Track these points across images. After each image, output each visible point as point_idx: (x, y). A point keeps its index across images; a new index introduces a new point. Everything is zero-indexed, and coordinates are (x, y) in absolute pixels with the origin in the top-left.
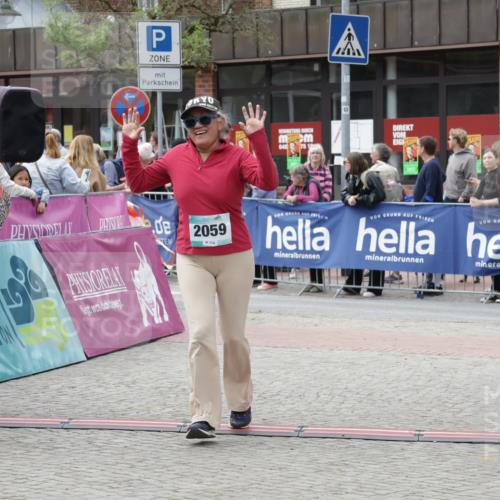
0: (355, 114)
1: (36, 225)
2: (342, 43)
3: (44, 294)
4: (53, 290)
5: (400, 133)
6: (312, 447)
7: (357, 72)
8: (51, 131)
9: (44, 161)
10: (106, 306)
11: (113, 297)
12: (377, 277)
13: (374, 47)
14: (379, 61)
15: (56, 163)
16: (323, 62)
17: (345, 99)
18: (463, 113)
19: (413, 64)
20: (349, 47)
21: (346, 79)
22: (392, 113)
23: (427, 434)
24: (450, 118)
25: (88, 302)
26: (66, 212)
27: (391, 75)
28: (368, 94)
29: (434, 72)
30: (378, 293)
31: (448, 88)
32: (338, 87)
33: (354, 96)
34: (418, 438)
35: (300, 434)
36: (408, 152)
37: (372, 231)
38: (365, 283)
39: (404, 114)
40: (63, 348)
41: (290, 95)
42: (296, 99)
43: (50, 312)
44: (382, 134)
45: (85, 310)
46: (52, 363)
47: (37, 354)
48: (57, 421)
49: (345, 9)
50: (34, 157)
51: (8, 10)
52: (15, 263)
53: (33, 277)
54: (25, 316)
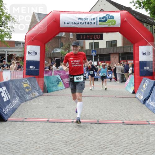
0: (95, 61)
1: (59, 73)
2: (93, 53)
3: (60, 81)
4: (61, 81)
5: (100, 63)
6: (90, 98)
7: (95, 56)
8: (61, 63)
9: (60, 66)
10: (67, 82)
11: (68, 82)
12: (97, 79)
13: (97, 53)
14: (97, 55)
15: (62, 67)
16: (91, 55)
17: (93, 59)
18: (106, 61)
19: (101, 55)
20: (94, 53)
21: (94, 57)
22: (99, 61)
23: (103, 96)
24: (105, 61)
25: (65, 82)
26: (63, 72)
27: (99, 57)
28: (96, 59)
29: (103, 56)
30: (97, 81)
31: (105, 58)
32: (93, 58)
33: (95, 59)
34: (102, 97)
35: (89, 96)
36: (101, 65)
37: (97, 74)
38: (96, 80)
39: (100, 61)
40: (62, 87)
43: (61, 83)
44: (98, 63)
45: (65, 83)
46: (62, 89)
47: (60, 88)
48: (62, 95)
49: (93, 49)
50: (59, 66)
51: (56, 50)
52: (57, 78)
53: (59, 79)
54: (58, 84)
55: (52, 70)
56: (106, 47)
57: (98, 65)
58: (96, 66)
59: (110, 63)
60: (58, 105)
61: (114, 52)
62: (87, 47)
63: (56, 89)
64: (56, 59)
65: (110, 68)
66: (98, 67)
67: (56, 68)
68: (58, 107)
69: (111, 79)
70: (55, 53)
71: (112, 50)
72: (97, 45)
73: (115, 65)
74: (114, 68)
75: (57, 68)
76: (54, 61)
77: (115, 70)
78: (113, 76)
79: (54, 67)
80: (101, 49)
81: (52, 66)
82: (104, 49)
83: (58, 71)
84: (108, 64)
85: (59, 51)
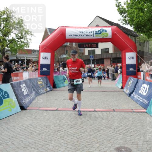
0: (92, 64)
4: (67, 79)
5: (96, 66)
6: (89, 92)
9: (66, 68)
12: (94, 78)
13: (94, 58)
14: (94, 59)
16: (89, 60)
17: (91, 63)
19: (97, 60)
20: (92, 58)
21: (91, 61)
24: (100, 64)
27: (95, 61)
28: (93, 62)
29: (99, 60)
30: (94, 79)
31: (100, 62)
34: (98, 91)
35: (88, 91)
39: (96, 64)
41: (87, 62)
42: (87, 63)
44: (94, 66)
49: (91, 55)
50: (65, 68)
51: (63, 56)
52: (64, 77)
53: (65, 78)
54: (65, 81)
55: (60, 71)
56: (101, 53)
57: (95, 67)
58: (94, 68)
59: (104, 66)
60: (64, 98)
61: (107, 57)
62: (87, 53)
63: (62, 86)
64: (62, 62)
65: (104, 70)
66: (95, 69)
67: (62, 69)
68: (65, 99)
69: (105, 78)
70: (62, 58)
71: (105, 55)
72: (94, 52)
73: (108, 67)
74: (107, 69)
75: (64, 69)
76: (61, 64)
77: (108, 71)
78: (106, 76)
79: (61, 69)
80: (97, 55)
81: (60, 68)
82: (99, 55)
83: (65, 72)
84: (102, 66)
85: (65, 56)
